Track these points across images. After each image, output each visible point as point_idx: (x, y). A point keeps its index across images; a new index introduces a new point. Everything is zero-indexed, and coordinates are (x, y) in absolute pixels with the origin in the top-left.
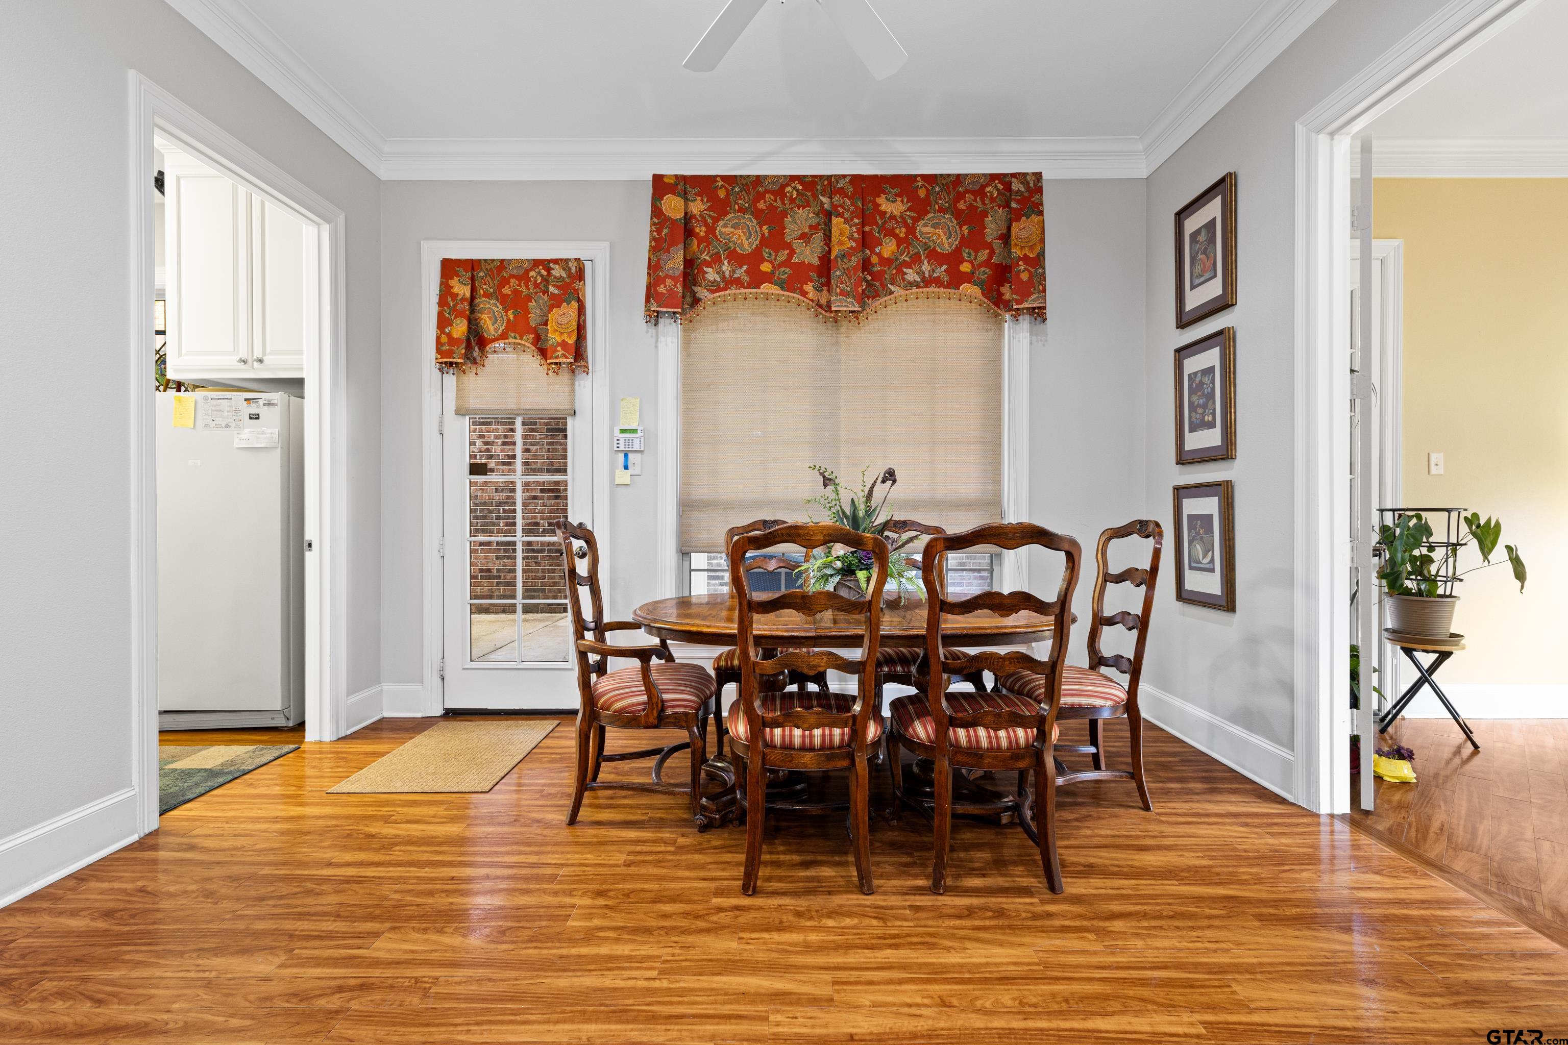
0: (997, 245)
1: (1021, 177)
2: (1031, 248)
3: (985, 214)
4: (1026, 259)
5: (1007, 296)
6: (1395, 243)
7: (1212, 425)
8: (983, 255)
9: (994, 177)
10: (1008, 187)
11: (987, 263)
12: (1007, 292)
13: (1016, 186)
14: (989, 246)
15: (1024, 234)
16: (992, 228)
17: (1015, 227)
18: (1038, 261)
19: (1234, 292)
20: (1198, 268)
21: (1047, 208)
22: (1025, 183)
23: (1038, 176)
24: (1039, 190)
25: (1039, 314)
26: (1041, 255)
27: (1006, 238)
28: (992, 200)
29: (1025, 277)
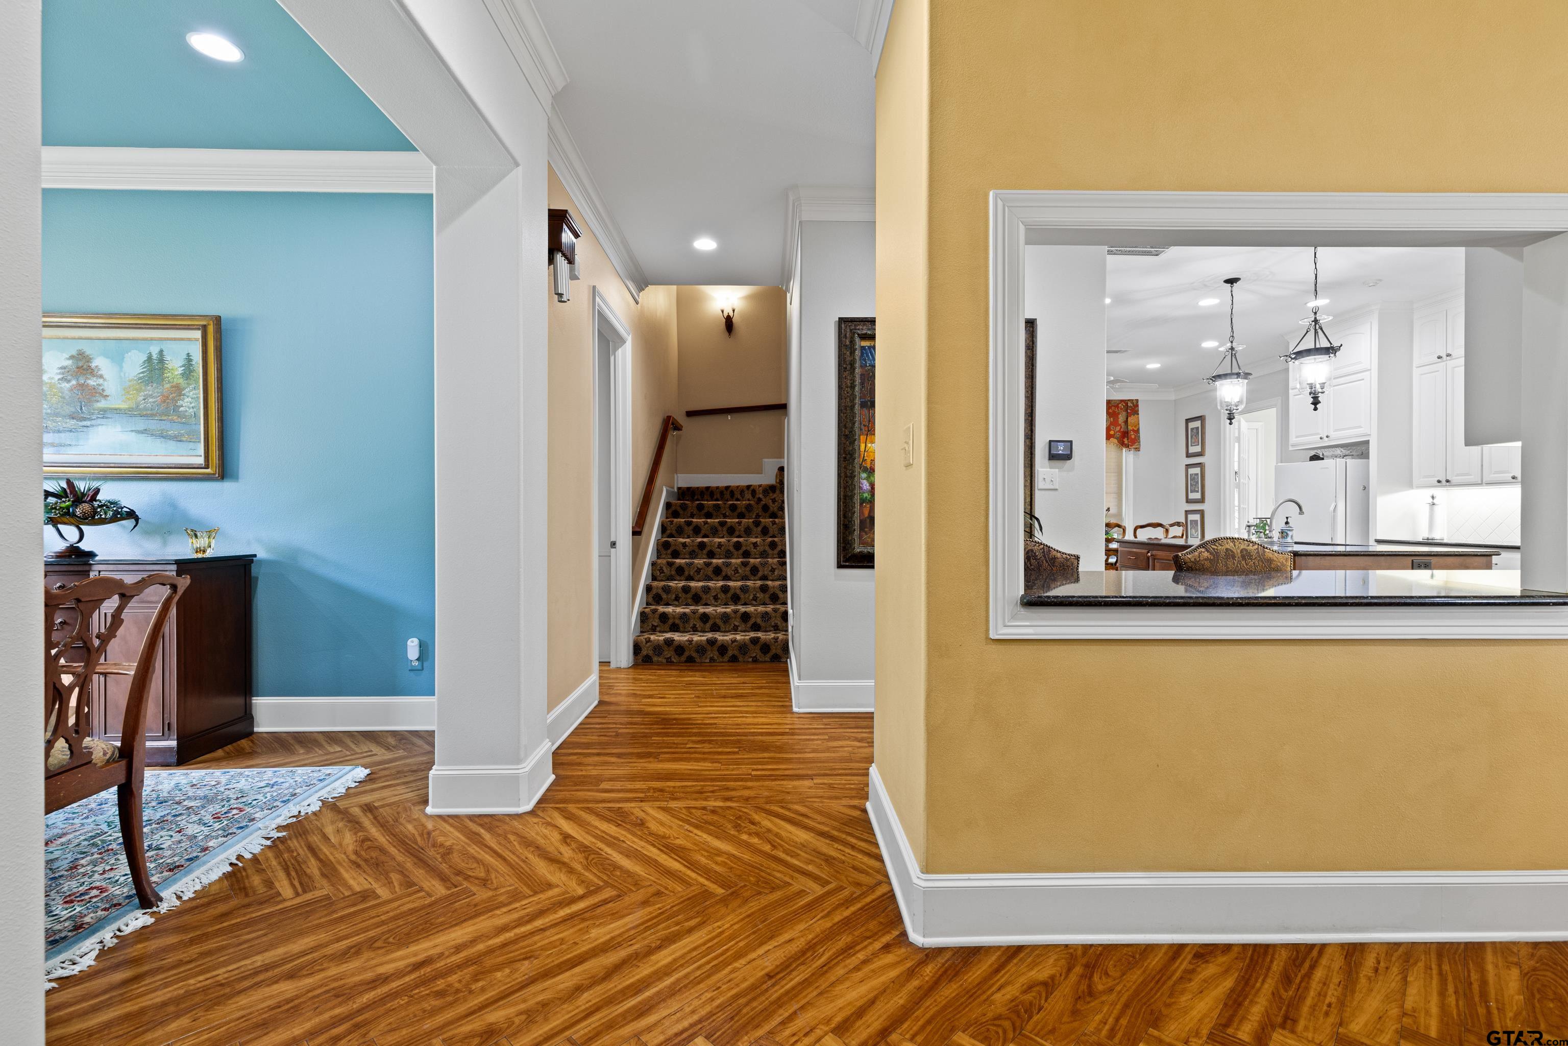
0: (1123, 424)
1: (1131, 401)
2: (1135, 426)
3: (1119, 414)
4: (1133, 430)
5: (1126, 442)
6: (1261, 423)
7: (1198, 492)
8: (1118, 428)
9: (1122, 401)
10: (1127, 404)
11: (1119, 431)
12: (1126, 441)
13: (1130, 404)
14: (1120, 425)
15: (1133, 421)
16: (1121, 419)
17: (1129, 419)
18: (1137, 431)
19: (1204, 452)
20: (1193, 440)
21: (1140, 412)
22: (1133, 403)
23: (1137, 400)
24: (1137, 406)
25: (1138, 449)
26: (1138, 429)
27: (1126, 422)
28: (1121, 409)
29: (1133, 437)
